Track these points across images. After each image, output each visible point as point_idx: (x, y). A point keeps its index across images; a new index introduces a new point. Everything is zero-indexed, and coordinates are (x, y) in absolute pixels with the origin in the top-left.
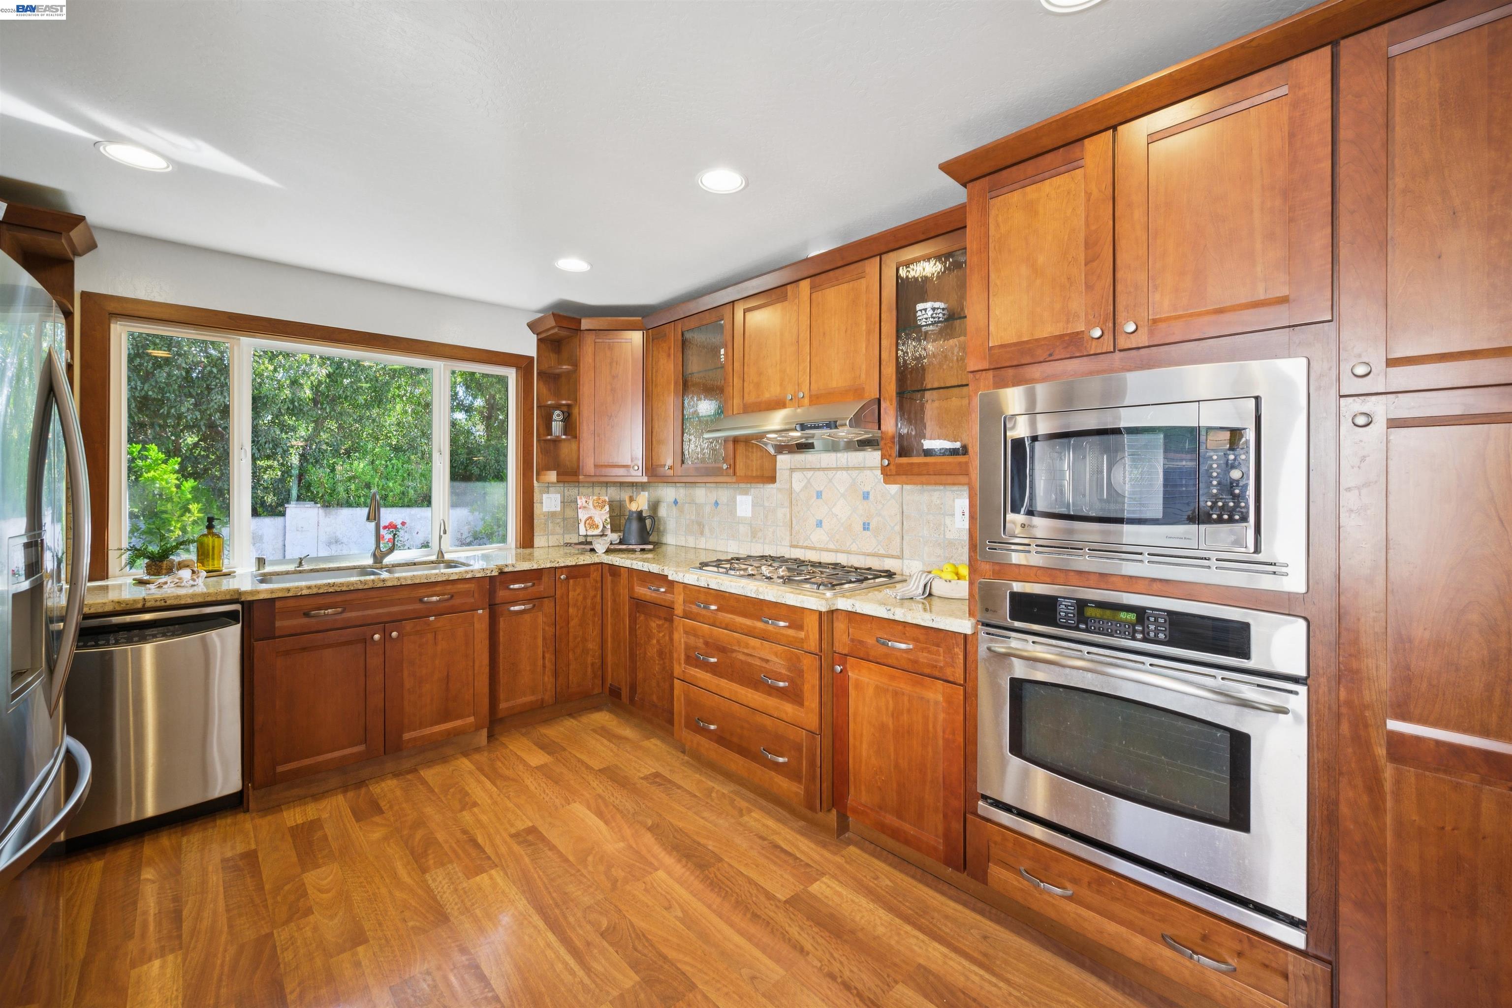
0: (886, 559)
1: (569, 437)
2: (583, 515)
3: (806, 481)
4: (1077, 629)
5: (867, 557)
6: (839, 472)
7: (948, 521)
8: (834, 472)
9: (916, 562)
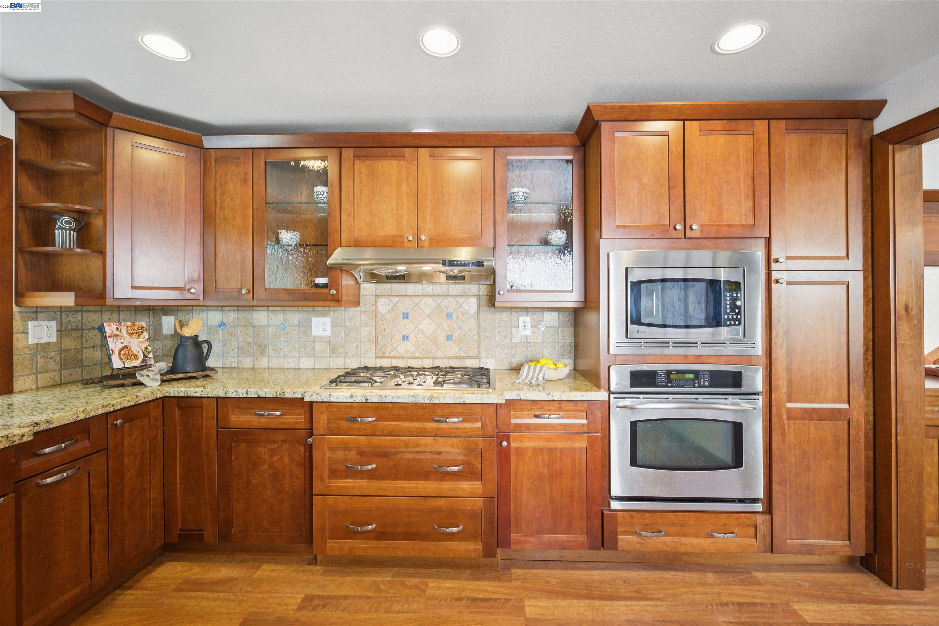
0: (466, 360)
1: (87, 251)
2: (114, 345)
3: (392, 305)
4: (667, 386)
5: (450, 360)
6: (425, 299)
7: (514, 330)
8: (420, 298)
9: (490, 359)
